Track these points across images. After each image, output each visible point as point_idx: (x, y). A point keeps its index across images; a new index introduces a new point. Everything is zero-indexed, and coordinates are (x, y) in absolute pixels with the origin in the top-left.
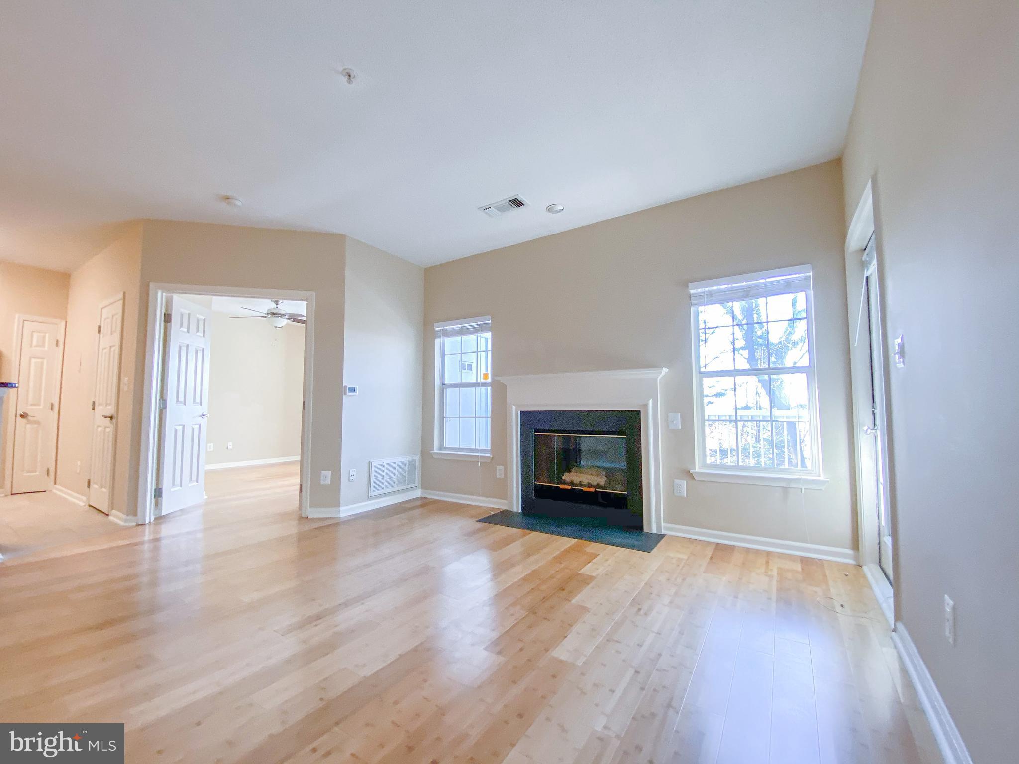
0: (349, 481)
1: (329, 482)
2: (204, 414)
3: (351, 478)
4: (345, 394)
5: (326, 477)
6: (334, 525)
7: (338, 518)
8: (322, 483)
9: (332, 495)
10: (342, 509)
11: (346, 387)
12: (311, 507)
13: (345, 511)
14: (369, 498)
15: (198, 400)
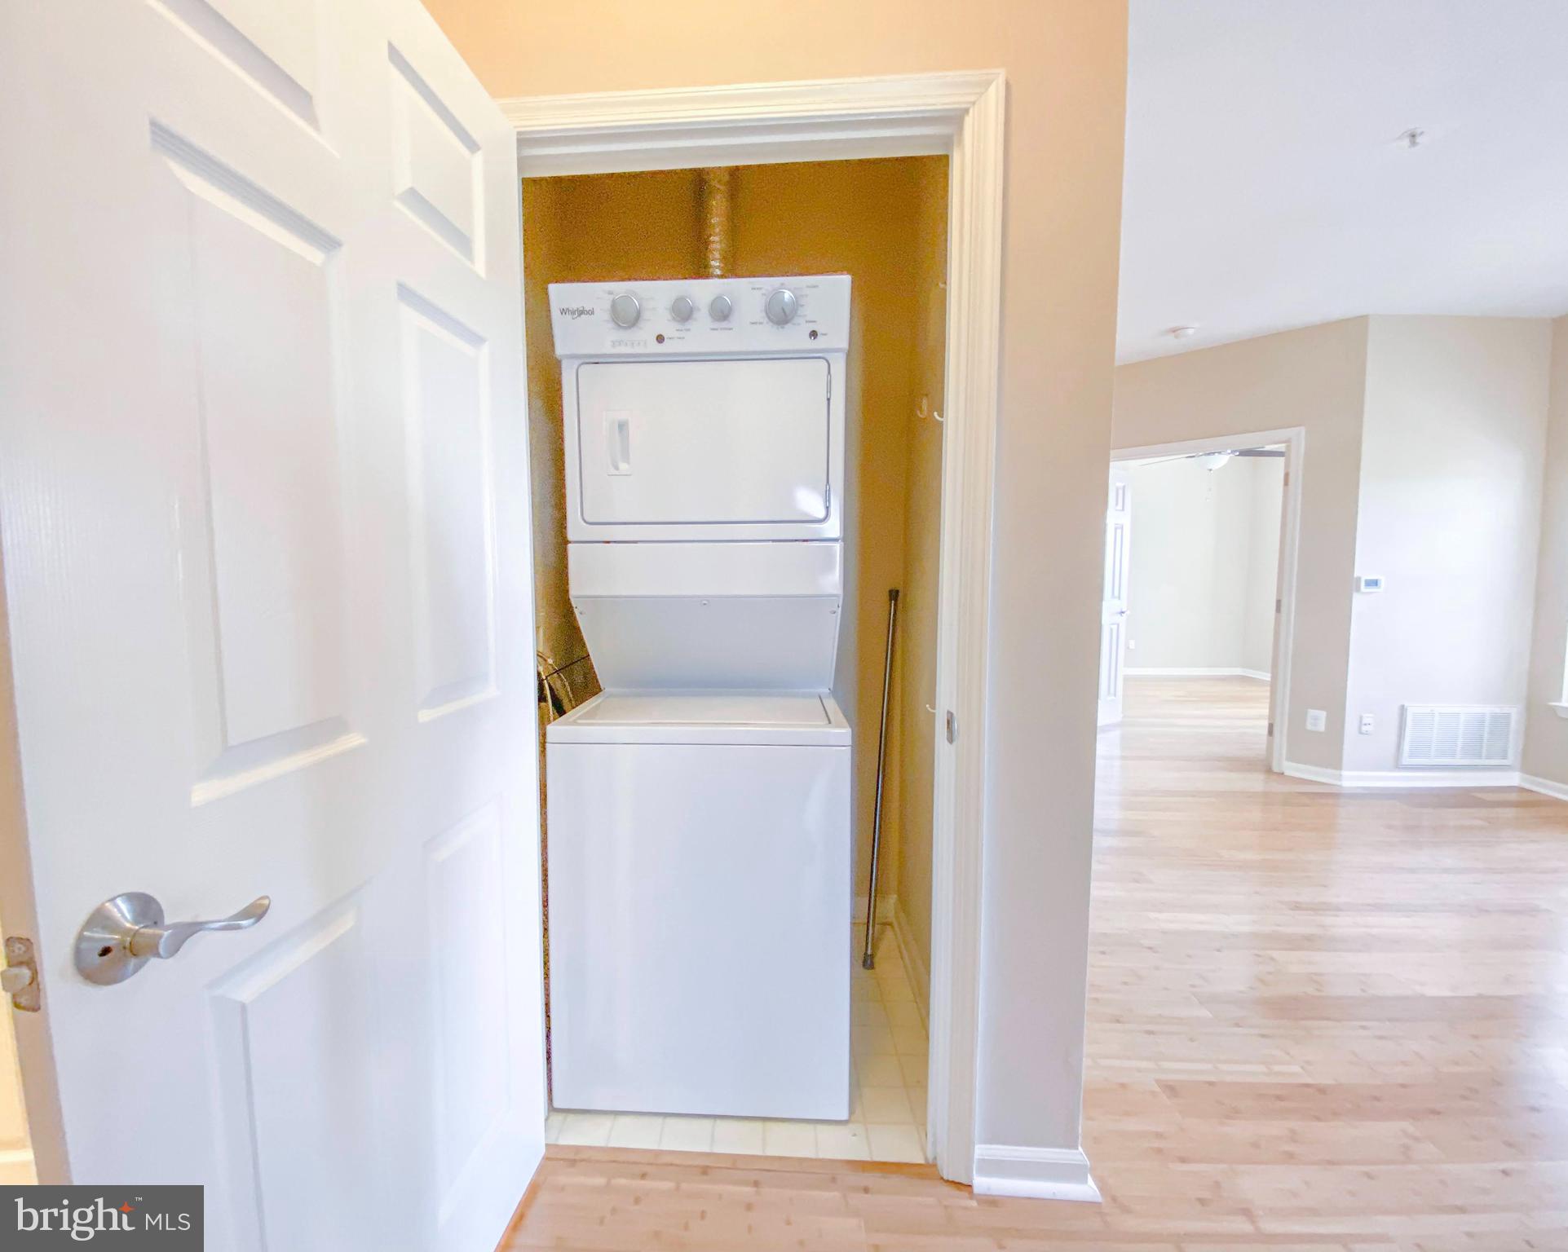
0: (1360, 732)
1: (1322, 727)
2: (1123, 610)
3: (1364, 729)
4: (1358, 589)
5: (1317, 719)
6: (1333, 796)
7: (1338, 786)
8: (1309, 727)
9: (1330, 749)
10: (1345, 773)
11: (1359, 579)
12: (1288, 759)
13: (1351, 779)
14: (1398, 766)
15: (1116, 594)
